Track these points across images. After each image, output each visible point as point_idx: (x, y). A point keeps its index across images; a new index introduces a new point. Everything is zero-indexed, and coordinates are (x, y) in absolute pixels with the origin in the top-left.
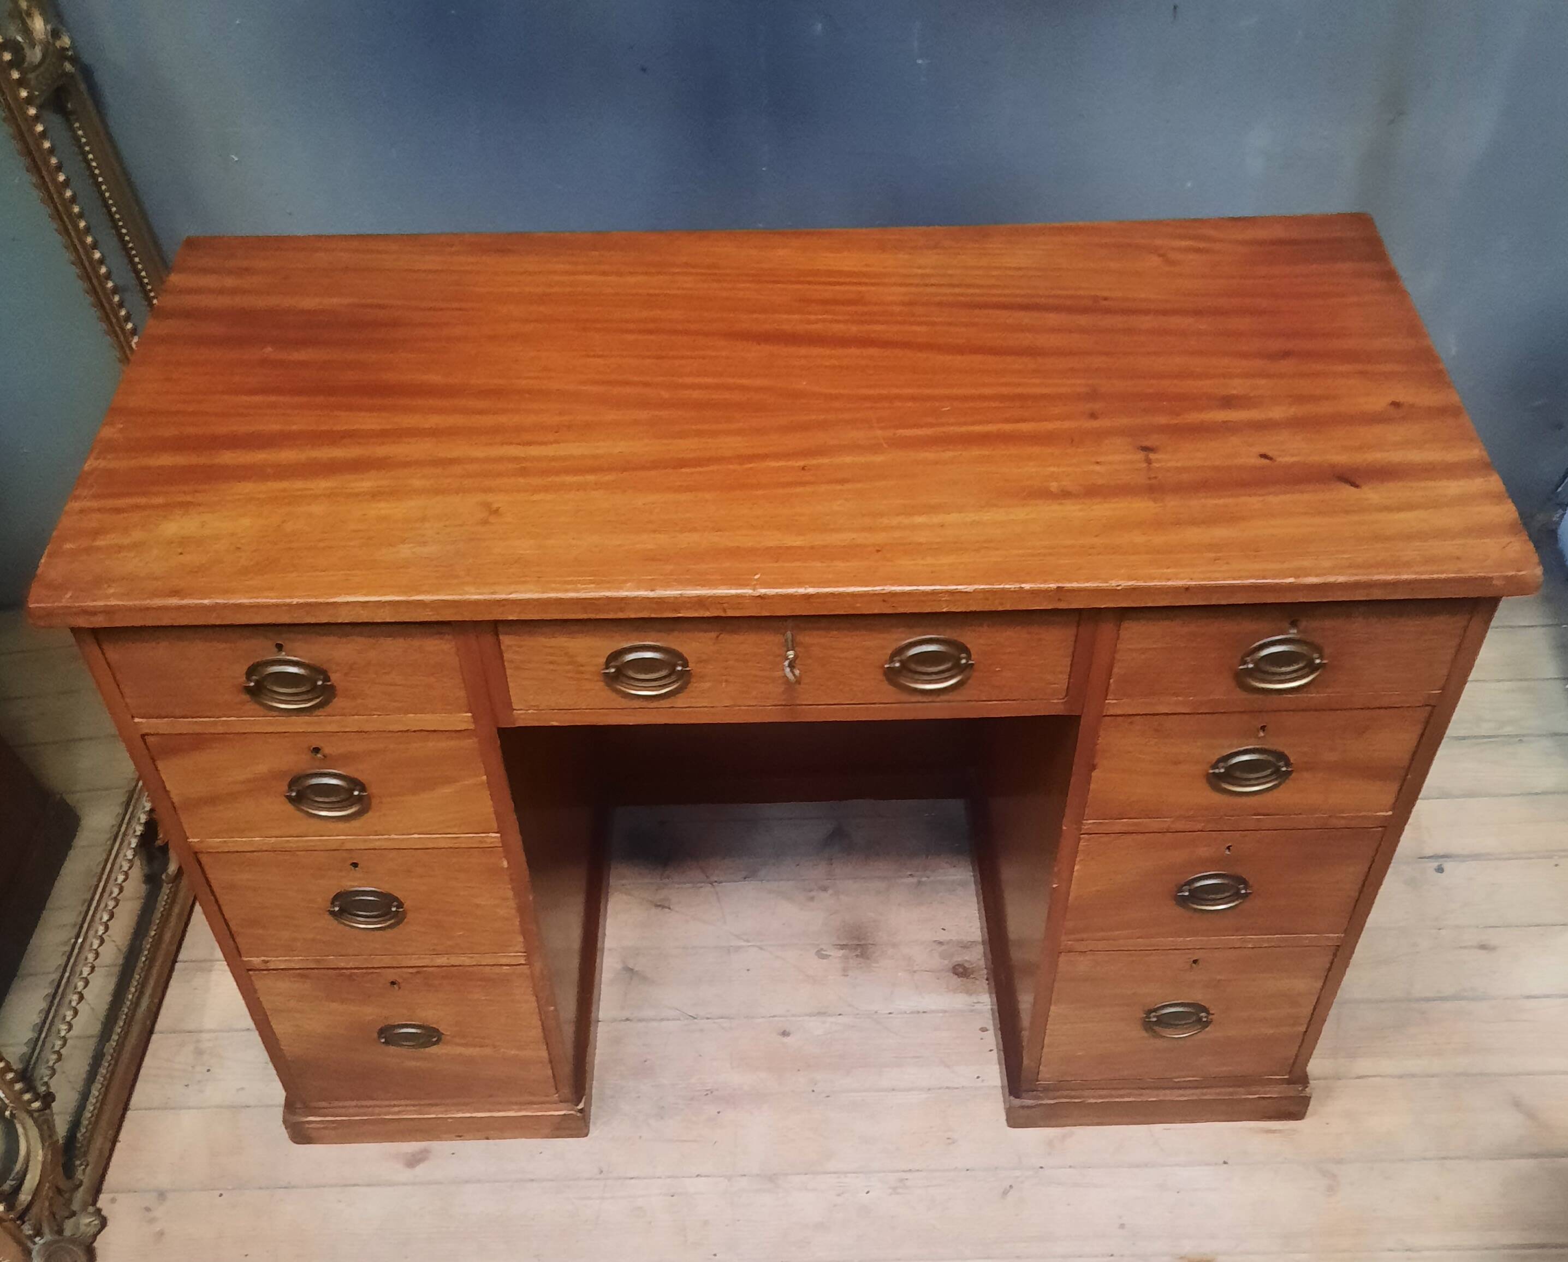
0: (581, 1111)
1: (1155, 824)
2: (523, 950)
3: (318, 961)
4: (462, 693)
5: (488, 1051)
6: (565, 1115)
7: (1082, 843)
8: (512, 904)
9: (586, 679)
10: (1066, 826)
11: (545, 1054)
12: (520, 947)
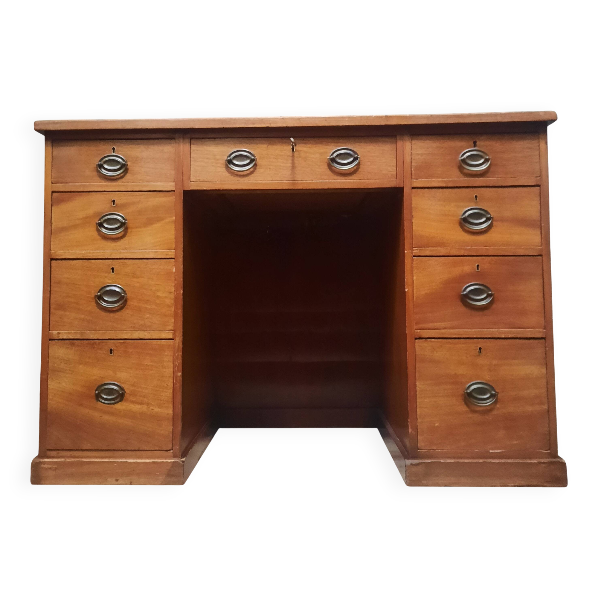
0: (183, 462)
1: (442, 251)
2: (172, 328)
3: (82, 334)
4: (173, 172)
5: (144, 408)
6: (174, 462)
7: (414, 262)
8: (172, 296)
9: (219, 167)
10: (406, 251)
11: (171, 412)
12: (171, 327)
